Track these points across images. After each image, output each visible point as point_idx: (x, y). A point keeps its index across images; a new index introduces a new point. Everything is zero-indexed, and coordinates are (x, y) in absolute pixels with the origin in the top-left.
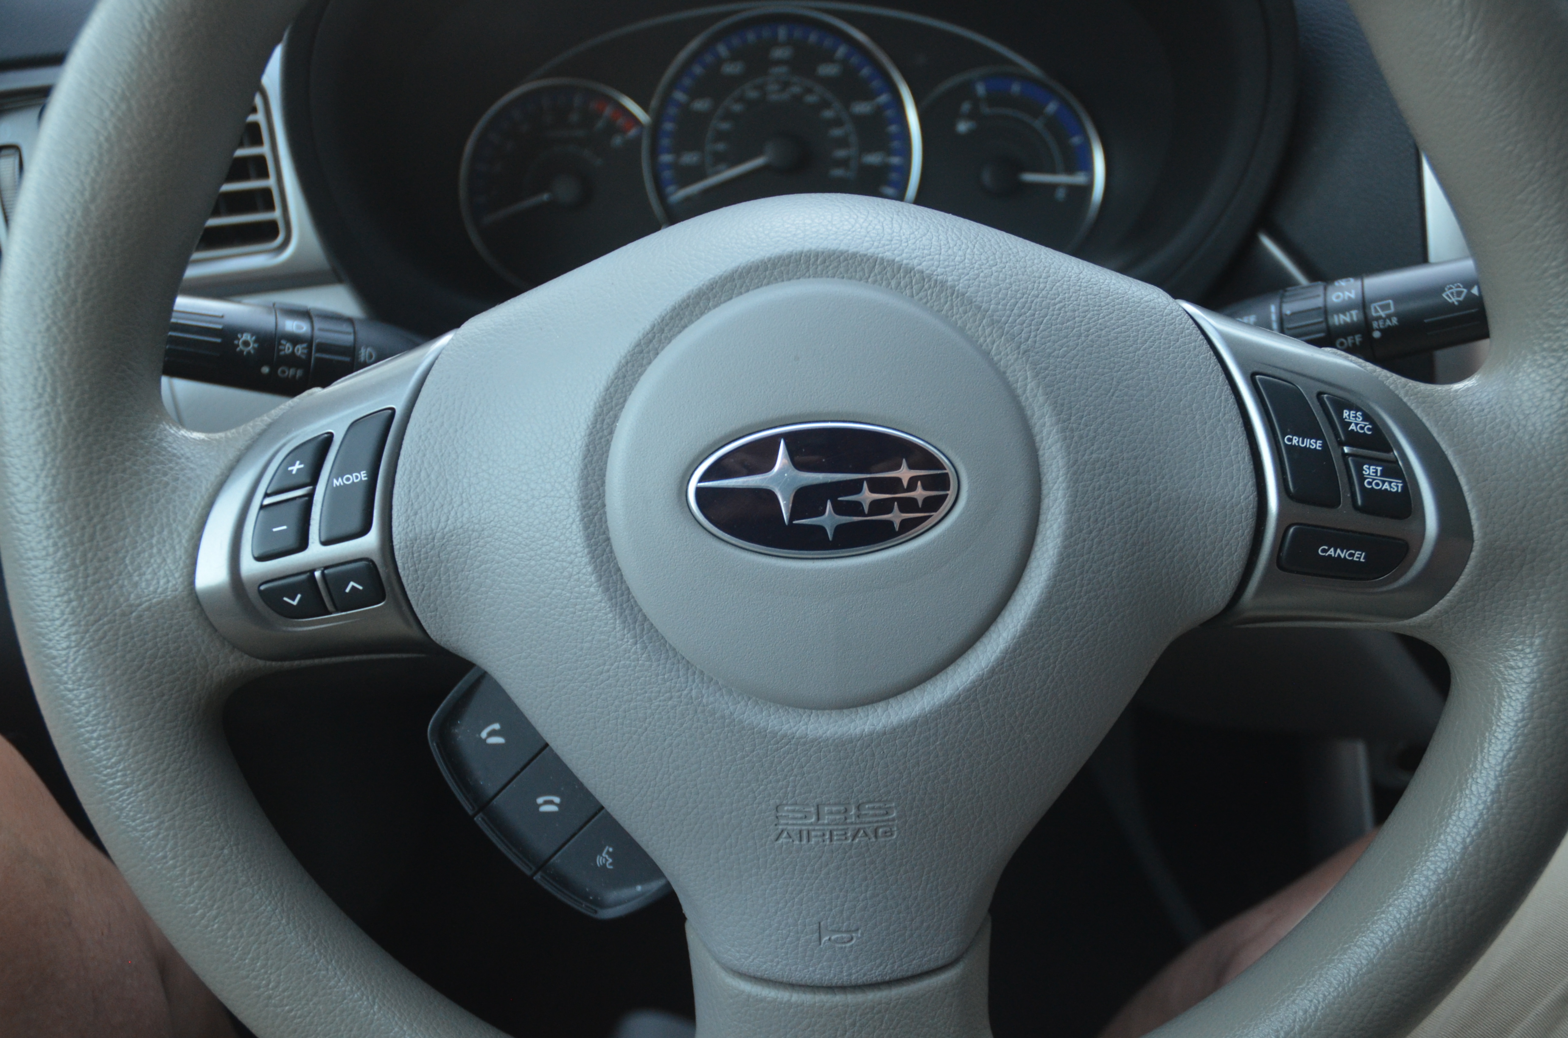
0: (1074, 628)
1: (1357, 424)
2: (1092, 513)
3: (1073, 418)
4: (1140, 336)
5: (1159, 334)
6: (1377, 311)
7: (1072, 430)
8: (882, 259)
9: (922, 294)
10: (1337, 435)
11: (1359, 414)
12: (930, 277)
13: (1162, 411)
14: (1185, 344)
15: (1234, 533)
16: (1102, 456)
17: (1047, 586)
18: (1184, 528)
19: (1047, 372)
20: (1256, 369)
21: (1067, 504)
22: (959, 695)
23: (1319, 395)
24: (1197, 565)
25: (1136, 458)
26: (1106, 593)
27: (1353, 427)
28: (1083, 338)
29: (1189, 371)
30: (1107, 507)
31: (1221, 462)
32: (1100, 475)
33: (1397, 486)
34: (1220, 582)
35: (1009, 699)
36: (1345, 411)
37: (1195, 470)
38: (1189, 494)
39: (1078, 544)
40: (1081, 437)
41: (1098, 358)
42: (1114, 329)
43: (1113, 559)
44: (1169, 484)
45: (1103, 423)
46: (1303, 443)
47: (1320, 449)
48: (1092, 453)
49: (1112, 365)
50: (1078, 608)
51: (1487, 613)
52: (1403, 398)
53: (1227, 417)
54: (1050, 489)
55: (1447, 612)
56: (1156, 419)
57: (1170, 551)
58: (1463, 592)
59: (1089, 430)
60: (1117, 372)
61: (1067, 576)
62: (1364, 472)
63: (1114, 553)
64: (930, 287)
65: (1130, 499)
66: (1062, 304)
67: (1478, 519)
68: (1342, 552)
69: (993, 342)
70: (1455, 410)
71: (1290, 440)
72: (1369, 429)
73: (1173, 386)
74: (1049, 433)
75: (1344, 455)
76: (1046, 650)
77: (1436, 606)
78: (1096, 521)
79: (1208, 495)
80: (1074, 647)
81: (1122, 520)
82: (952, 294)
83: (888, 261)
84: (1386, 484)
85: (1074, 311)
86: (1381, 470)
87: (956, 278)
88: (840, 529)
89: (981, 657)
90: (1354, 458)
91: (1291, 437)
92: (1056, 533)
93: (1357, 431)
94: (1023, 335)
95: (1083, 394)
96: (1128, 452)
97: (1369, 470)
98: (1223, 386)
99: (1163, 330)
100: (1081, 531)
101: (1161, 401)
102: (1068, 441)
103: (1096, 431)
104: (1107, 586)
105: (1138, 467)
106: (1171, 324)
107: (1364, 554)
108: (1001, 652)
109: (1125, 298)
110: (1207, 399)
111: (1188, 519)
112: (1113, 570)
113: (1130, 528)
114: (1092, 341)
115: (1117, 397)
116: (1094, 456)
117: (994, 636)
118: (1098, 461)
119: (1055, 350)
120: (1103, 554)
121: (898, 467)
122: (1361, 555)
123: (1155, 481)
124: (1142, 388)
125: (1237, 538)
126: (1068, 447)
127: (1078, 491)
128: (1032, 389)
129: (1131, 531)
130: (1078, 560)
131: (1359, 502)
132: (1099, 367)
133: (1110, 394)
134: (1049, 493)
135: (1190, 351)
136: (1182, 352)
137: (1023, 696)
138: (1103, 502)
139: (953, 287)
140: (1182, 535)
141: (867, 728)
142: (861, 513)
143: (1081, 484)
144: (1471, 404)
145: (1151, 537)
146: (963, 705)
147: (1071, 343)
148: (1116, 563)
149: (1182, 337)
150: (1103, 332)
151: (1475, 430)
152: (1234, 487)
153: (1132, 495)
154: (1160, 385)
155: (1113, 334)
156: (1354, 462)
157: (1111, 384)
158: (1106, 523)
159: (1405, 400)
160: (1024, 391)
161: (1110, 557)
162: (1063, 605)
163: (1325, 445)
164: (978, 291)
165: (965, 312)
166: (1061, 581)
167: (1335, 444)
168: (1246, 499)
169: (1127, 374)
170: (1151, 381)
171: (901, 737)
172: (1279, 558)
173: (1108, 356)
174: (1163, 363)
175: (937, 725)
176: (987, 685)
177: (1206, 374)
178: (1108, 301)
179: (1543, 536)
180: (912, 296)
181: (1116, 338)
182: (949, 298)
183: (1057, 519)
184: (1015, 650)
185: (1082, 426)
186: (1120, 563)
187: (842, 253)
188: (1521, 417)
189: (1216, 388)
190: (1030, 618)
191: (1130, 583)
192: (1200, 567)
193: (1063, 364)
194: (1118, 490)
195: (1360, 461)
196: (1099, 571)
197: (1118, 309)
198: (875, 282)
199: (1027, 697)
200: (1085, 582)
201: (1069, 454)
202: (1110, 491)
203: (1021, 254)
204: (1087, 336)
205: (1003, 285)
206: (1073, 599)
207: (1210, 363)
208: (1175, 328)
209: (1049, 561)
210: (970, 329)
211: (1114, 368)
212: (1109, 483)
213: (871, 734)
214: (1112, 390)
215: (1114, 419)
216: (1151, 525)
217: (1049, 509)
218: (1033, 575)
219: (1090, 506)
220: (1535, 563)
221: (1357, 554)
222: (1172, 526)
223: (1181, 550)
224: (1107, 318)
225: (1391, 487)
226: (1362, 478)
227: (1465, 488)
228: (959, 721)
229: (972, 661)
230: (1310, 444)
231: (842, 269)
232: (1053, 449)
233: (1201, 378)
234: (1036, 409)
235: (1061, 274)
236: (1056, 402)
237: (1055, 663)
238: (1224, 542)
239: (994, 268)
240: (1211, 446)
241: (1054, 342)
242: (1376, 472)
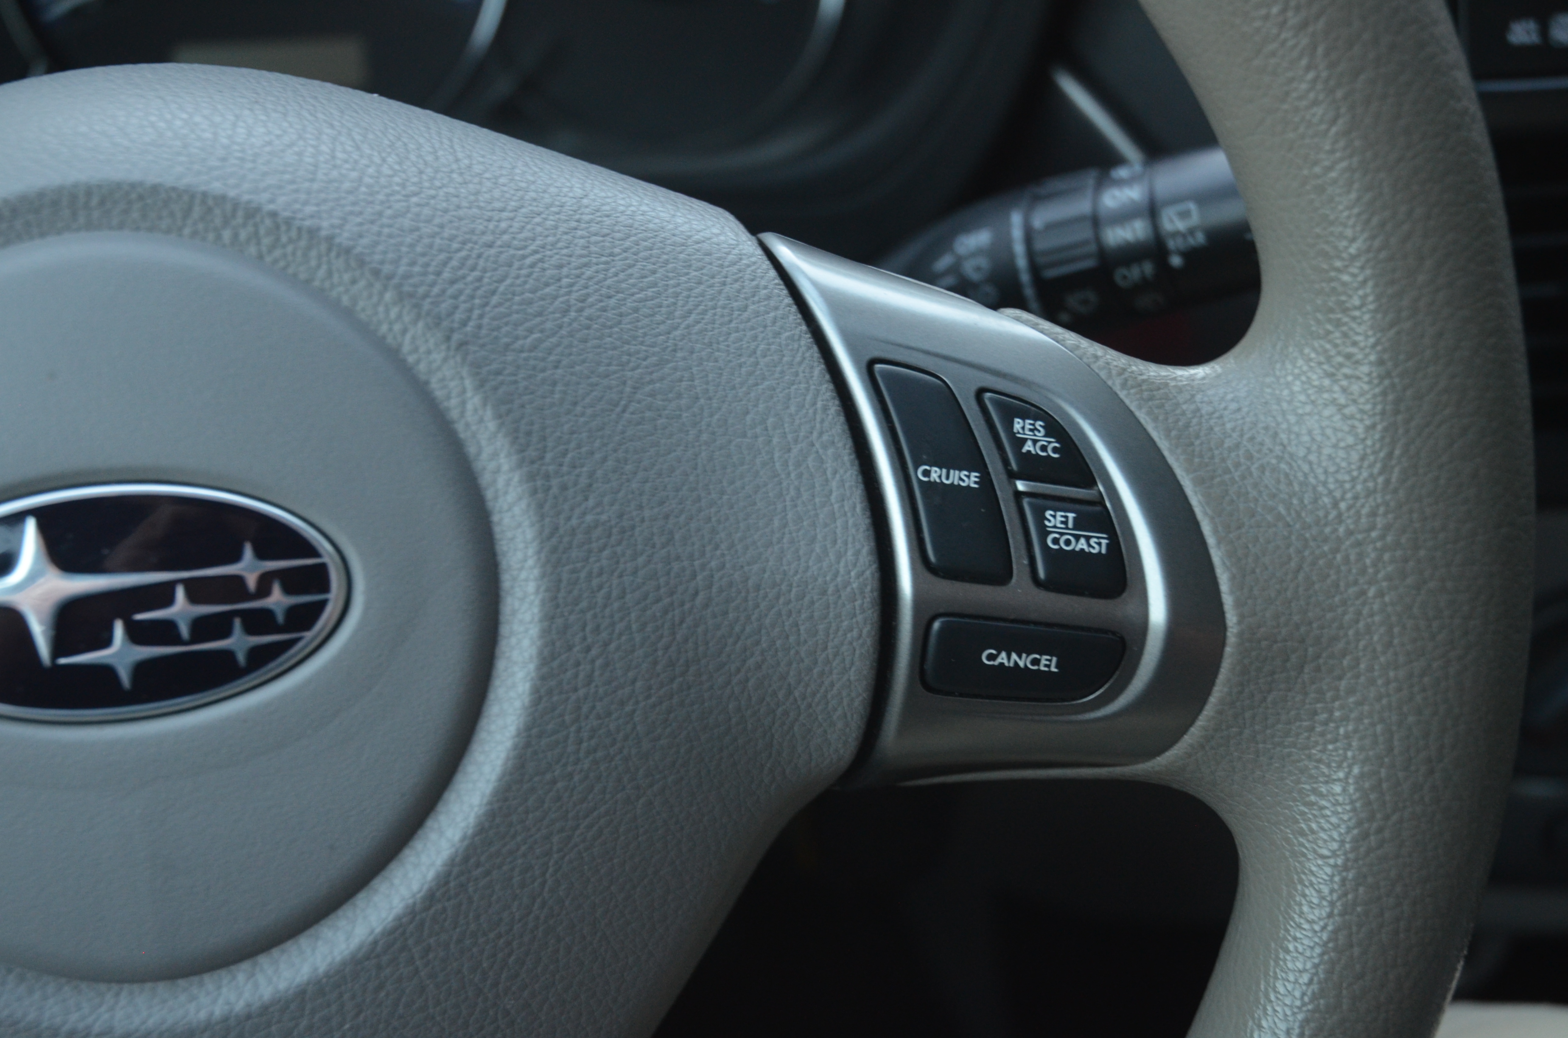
0: (570, 815)
1: (1035, 442)
2: (589, 615)
3: (549, 456)
4: (680, 303)
5: (712, 299)
6: (1171, 221)
7: (547, 477)
8: (205, 195)
9: (277, 253)
10: (1006, 462)
11: (1039, 424)
12: (288, 222)
13: (713, 433)
14: (757, 314)
15: (845, 634)
16: (604, 517)
17: (515, 747)
18: (760, 631)
19: (500, 378)
20: (877, 354)
21: (543, 603)
22: (375, 943)
23: (980, 393)
24: (790, 692)
25: (667, 517)
26: (625, 751)
27: (1028, 447)
28: (573, 314)
29: (763, 362)
30: (616, 605)
31: (817, 515)
32: (601, 550)
33: (1099, 544)
34: (835, 717)
35: (468, 942)
36: (1017, 420)
37: (773, 532)
38: (764, 571)
39: (566, 670)
40: (564, 488)
41: (599, 347)
42: (633, 295)
43: (633, 691)
44: (728, 558)
45: (604, 459)
46: (948, 478)
47: (976, 486)
48: (584, 514)
49: (625, 358)
50: (576, 778)
51: (1261, 746)
52: (1119, 392)
53: (825, 437)
54: (514, 579)
55: (1202, 747)
56: (703, 448)
57: (738, 670)
58: (1220, 712)
59: (578, 476)
60: (633, 369)
61: (550, 727)
62: (1047, 523)
63: (634, 682)
64: (290, 241)
65: (658, 588)
66: (538, 256)
67: (1232, 592)
68: (1020, 657)
69: (404, 331)
70: (1198, 410)
71: (927, 473)
72: (1055, 450)
73: (733, 388)
74: (508, 483)
75: (1018, 495)
76: (524, 855)
77: (1185, 736)
78: (597, 630)
79: (797, 572)
80: (576, 845)
81: (644, 625)
82: (329, 250)
83: (215, 198)
84: (1083, 541)
85: (560, 267)
86: (1074, 518)
87: (336, 222)
88: (141, 669)
89: (411, 875)
90: (1033, 500)
91: (927, 468)
92: (526, 655)
93: (1037, 454)
94: (458, 316)
95: (568, 412)
96: (652, 508)
97: (1054, 519)
98: (821, 384)
99: (720, 292)
100: (570, 648)
101: (711, 415)
102: (540, 496)
103: (591, 475)
104: (626, 738)
105: (671, 533)
106: (736, 281)
107: (1054, 659)
108: (445, 865)
109: (659, 239)
110: (793, 409)
111: (766, 615)
112: (634, 711)
113: (662, 637)
114: (589, 318)
115: (632, 413)
116: (589, 518)
117: (433, 836)
118: (596, 527)
119: (517, 338)
120: (614, 684)
121: (235, 557)
122: (1050, 661)
123: (703, 554)
124: (679, 396)
125: (851, 643)
126: (541, 506)
127: (560, 581)
128: (476, 410)
129: (665, 640)
130: (567, 699)
131: (1042, 574)
132: (599, 364)
133: (618, 409)
134: (512, 587)
135: (765, 327)
136: (752, 328)
137: (492, 935)
138: (608, 596)
139: (330, 239)
140: (758, 643)
141: (218, 1011)
142: (178, 640)
143: (567, 568)
144: (1222, 399)
145: (701, 649)
146: (385, 959)
147: (549, 325)
148: (640, 698)
149: (754, 303)
150: (612, 302)
151: (1228, 443)
152: (839, 556)
153: (662, 581)
154: (711, 388)
155: (630, 304)
156: (1032, 506)
157: (622, 392)
158: (617, 631)
159: (1122, 394)
160: (462, 413)
161: (627, 690)
162: (548, 776)
163: (986, 480)
164: (376, 243)
165: (354, 282)
166: (540, 736)
167: (1004, 477)
168: (858, 576)
169: (651, 373)
170: (696, 382)
171: (279, 1022)
172: (922, 672)
173: (618, 343)
174: (719, 350)
175: (341, 995)
176: (422, 924)
177: (791, 364)
178: (627, 244)
179: (1329, 616)
180: (261, 257)
181: (636, 310)
182: (325, 259)
183: (526, 631)
184: (466, 859)
185: (565, 469)
186: (648, 697)
187: (133, 186)
188: (1292, 419)
189: (807, 389)
190: (490, 803)
191: (668, 730)
192: (797, 694)
193: (532, 362)
194: (635, 572)
195: (1042, 502)
196: (609, 714)
197: (646, 259)
198: (194, 234)
199: (499, 936)
200: (585, 735)
201: (542, 517)
202: (621, 576)
203: (477, 168)
204: (581, 310)
205: (427, 230)
206: (565, 765)
207: (800, 346)
208: (743, 287)
209: (518, 704)
210: (363, 310)
211: (629, 362)
212: (618, 562)
213: (225, 1019)
214: (623, 403)
215: (627, 451)
216: (700, 630)
217: (514, 612)
218: (493, 727)
219: (584, 604)
220: (1321, 661)
221: (1044, 660)
222: (737, 629)
223: (759, 666)
224: (622, 276)
225: (1090, 545)
226: (1044, 532)
227: (1211, 541)
228: (380, 987)
229: (396, 881)
230: (961, 479)
231: (135, 215)
232: (517, 510)
233: (782, 372)
234: (484, 443)
235: (547, 199)
236: (516, 430)
237: (543, 874)
238: (830, 651)
239: (414, 200)
240: (798, 489)
241: (516, 325)
242: (1065, 523)
